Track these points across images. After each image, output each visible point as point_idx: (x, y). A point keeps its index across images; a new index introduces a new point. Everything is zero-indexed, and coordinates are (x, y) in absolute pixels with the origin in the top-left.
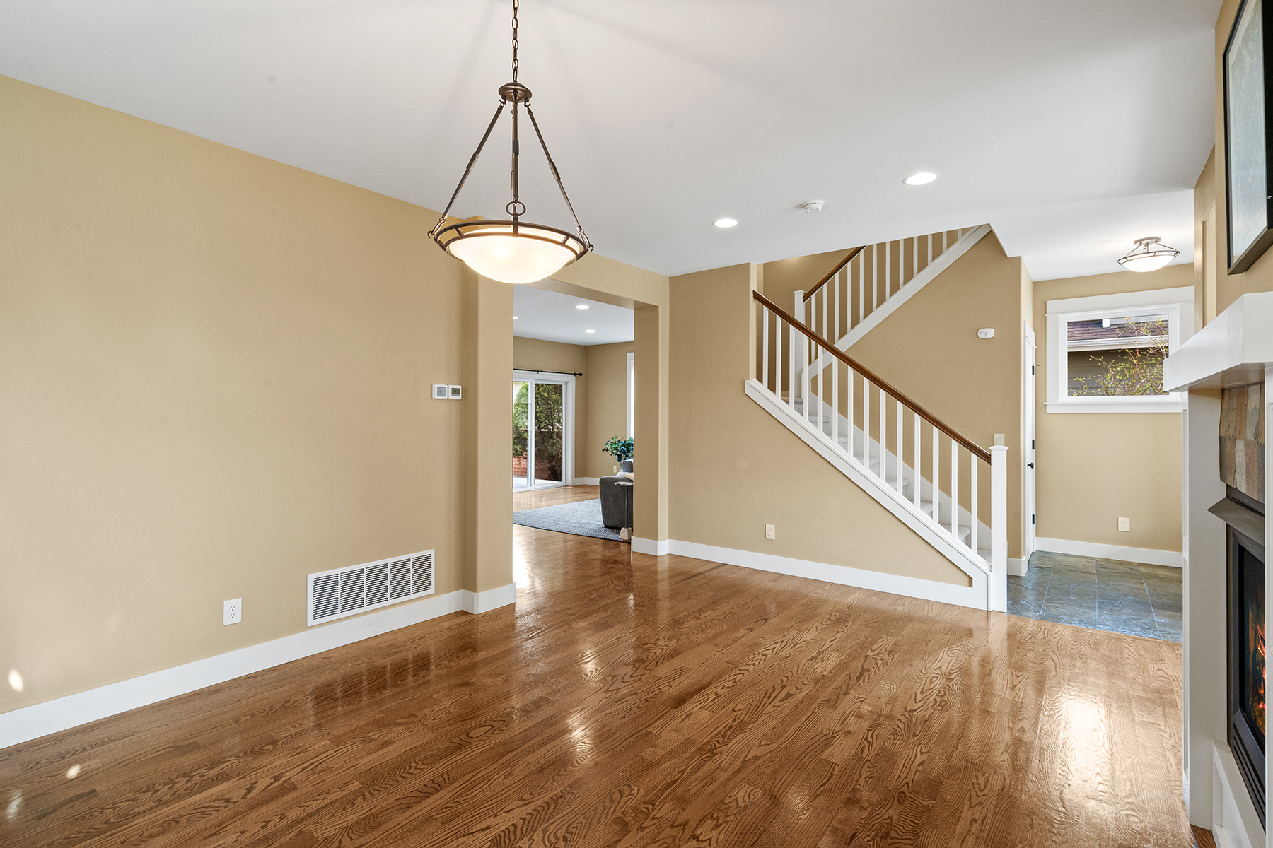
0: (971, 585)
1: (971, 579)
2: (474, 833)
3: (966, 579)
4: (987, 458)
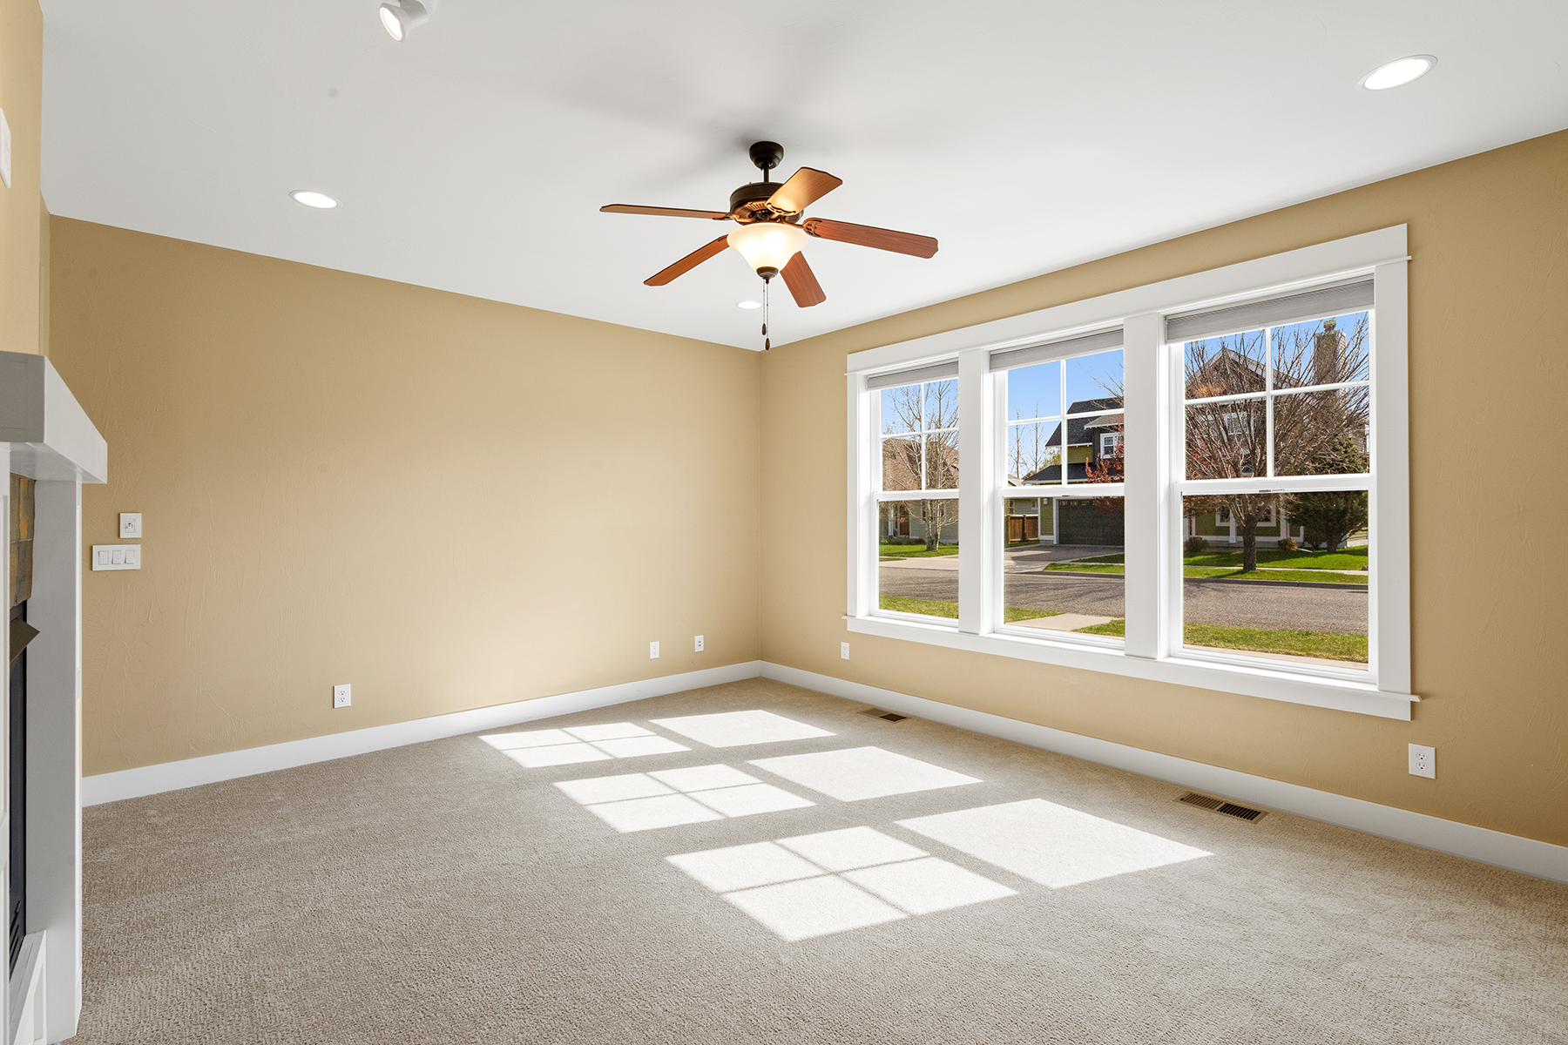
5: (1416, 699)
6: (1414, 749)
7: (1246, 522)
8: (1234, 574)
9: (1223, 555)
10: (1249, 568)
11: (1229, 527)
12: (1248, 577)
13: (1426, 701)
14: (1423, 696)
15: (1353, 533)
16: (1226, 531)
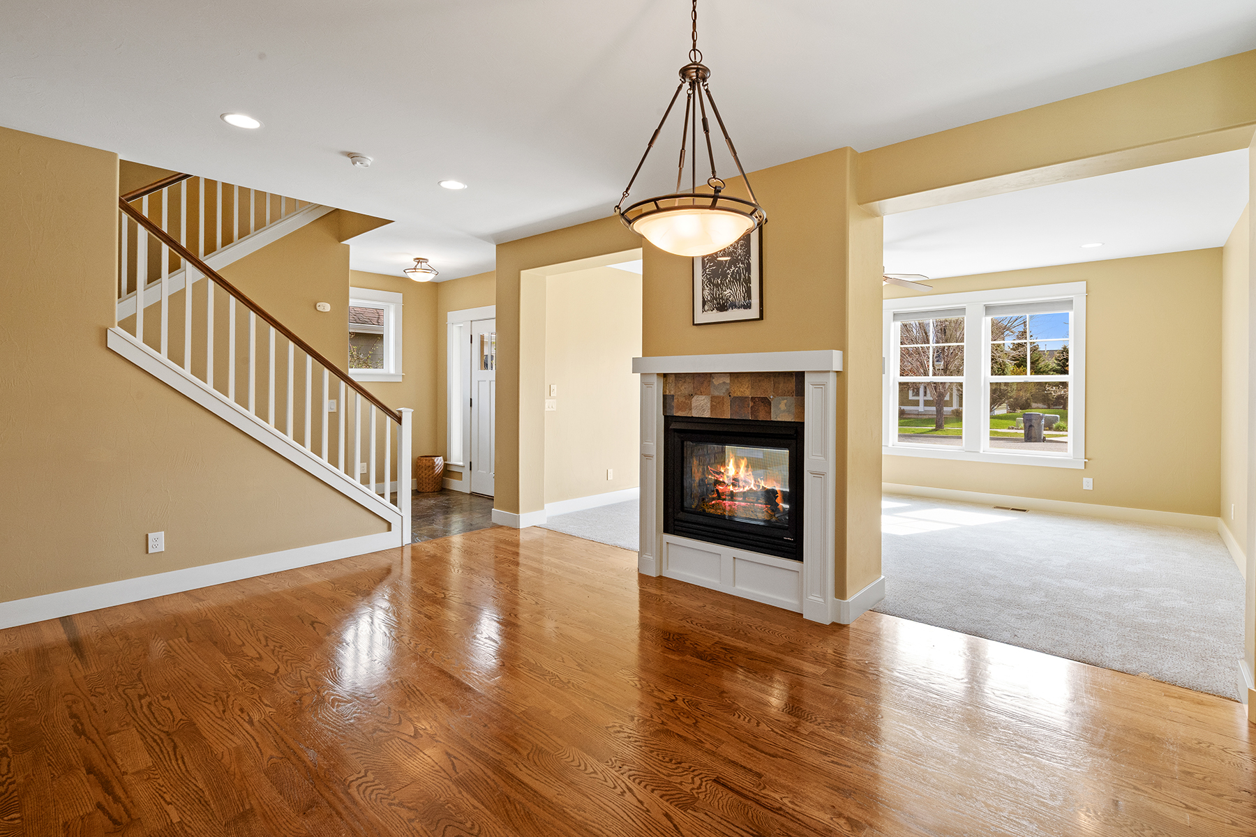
0: (389, 529)
1: (389, 524)
2: (675, 826)
3: (385, 525)
4: (398, 419)
5: (1087, 460)
6: (1085, 479)
7: (937, 397)
8: (930, 431)
9: (920, 420)
10: (939, 427)
11: (919, 400)
12: (939, 433)
13: (1091, 461)
14: (1089, 460)
15: (1000, 405)
16: (916, 403)
